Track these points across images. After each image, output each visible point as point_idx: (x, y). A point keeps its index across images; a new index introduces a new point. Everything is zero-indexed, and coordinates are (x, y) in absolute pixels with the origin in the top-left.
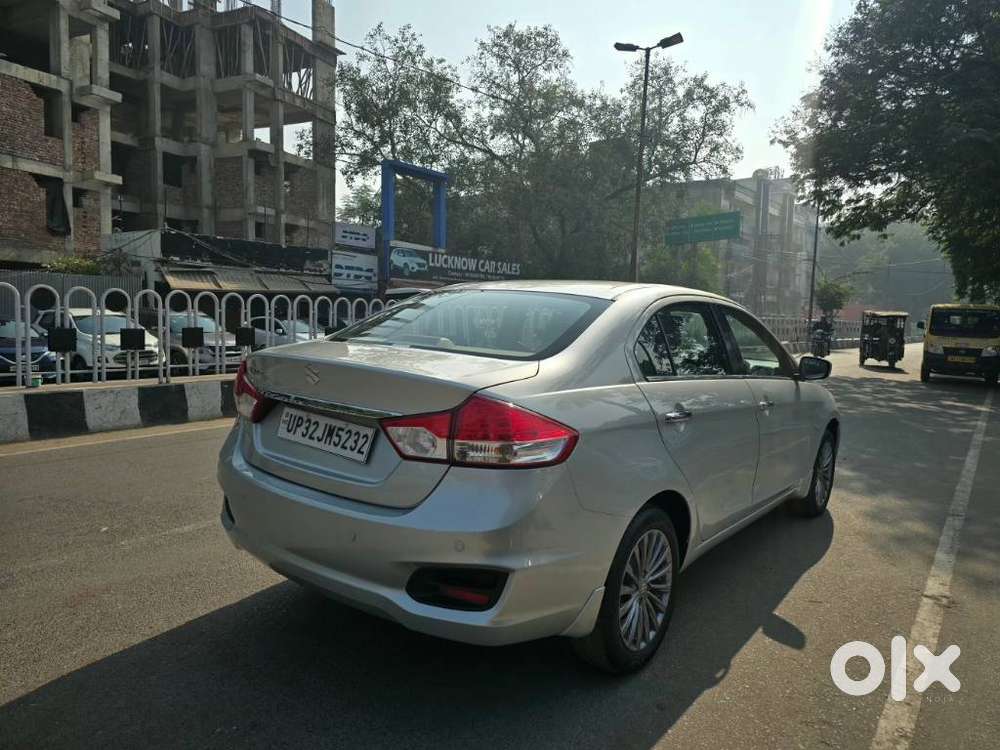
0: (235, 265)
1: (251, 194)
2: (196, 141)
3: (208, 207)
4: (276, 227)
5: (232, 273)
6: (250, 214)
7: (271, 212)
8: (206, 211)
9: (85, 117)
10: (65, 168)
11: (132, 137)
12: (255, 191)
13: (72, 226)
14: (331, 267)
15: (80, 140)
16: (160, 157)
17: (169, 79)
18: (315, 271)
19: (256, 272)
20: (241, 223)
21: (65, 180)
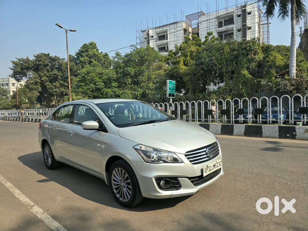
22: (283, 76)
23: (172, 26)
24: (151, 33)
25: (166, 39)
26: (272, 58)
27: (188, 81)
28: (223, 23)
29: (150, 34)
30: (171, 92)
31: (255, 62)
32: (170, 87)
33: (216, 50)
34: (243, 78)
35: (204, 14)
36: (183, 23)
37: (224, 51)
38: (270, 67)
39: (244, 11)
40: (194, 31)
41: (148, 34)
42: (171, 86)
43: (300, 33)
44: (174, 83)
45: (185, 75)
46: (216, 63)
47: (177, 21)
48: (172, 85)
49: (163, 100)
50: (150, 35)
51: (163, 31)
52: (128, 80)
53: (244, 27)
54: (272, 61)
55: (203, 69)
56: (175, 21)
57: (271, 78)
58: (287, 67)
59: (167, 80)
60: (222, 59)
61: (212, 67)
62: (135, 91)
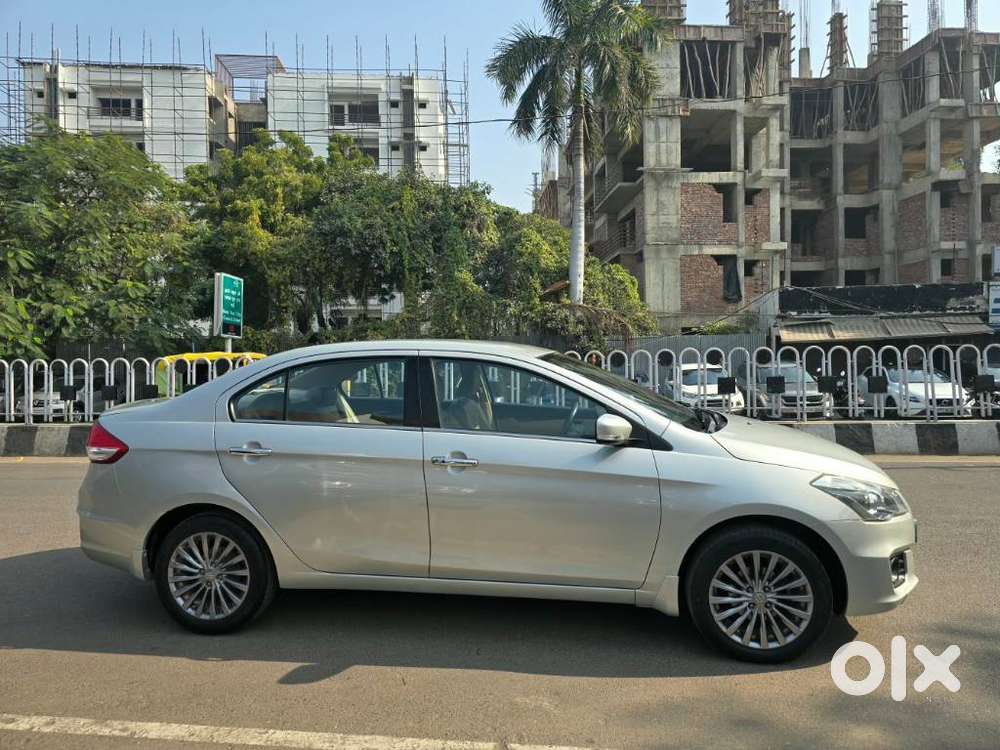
0: (850, 313)
1: (936, 231)
2: (877, 189)
3: (889, 253)
4: (969, 262)
5: (852, 322)
6: (933, 252)
7: (961, 245)
8: (887, 258)
9: (757, 199)
10: (739, 246)
11: (819, 202)
12: (941, 225)
13: (743, 293)
14: (988, 301)
15: (752, 219)
16: (841, 213)
17: (854, 137)
18: (964, 309)
19: (881, 318)
20: (924, 264)
21: (739, 255)
22: (555, 296)
23: (161, 77)
24: (66, 78)
25: (133, 114)
26: (529, 245)
27: (282, 283)
28: (346, 112)
29: (60, 79)
30: (229, 316)
31: (482, 249)
32: (227, 297)
33: (379, 198)
34: (461, 291)
35: (281, 69)
36: (208, 77)
37: (401, 204)
38: (529, 270)
39: (408, 94)
40: (242, 112)
41: (52, 81)
42: (230, 295)
43: (532, 188)
44: (240, 286)
45: (271, 262)
46: (387, 237)
47: (185, 62)
48: (234, 293)
49: (177, 344)
50: (61, 86)
51: (123, 84)
52: (16, 254)
53: (408, 142)
54: (530, 254)
55: (346, 251)
56: (177, 62)
57: (533, 299)
58: (565, 273)
59: (218, 274)
60: (399, 229)
61: (373, 247)
62: (51, 300)
